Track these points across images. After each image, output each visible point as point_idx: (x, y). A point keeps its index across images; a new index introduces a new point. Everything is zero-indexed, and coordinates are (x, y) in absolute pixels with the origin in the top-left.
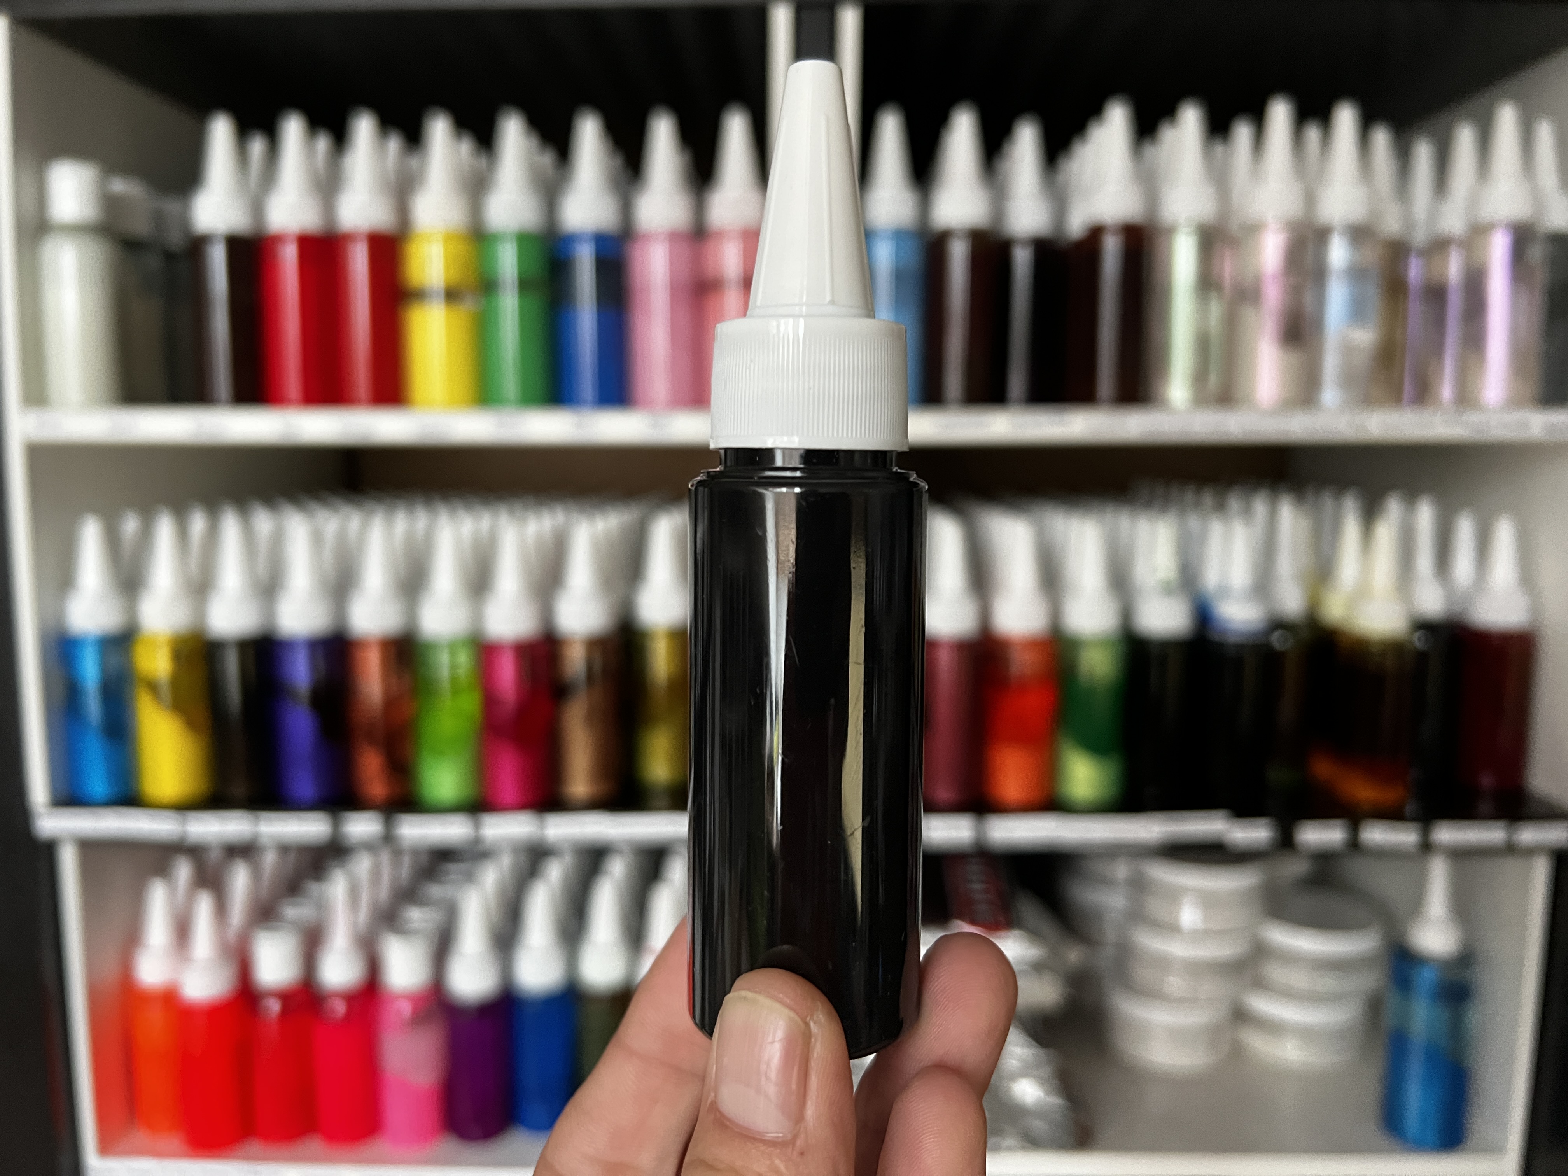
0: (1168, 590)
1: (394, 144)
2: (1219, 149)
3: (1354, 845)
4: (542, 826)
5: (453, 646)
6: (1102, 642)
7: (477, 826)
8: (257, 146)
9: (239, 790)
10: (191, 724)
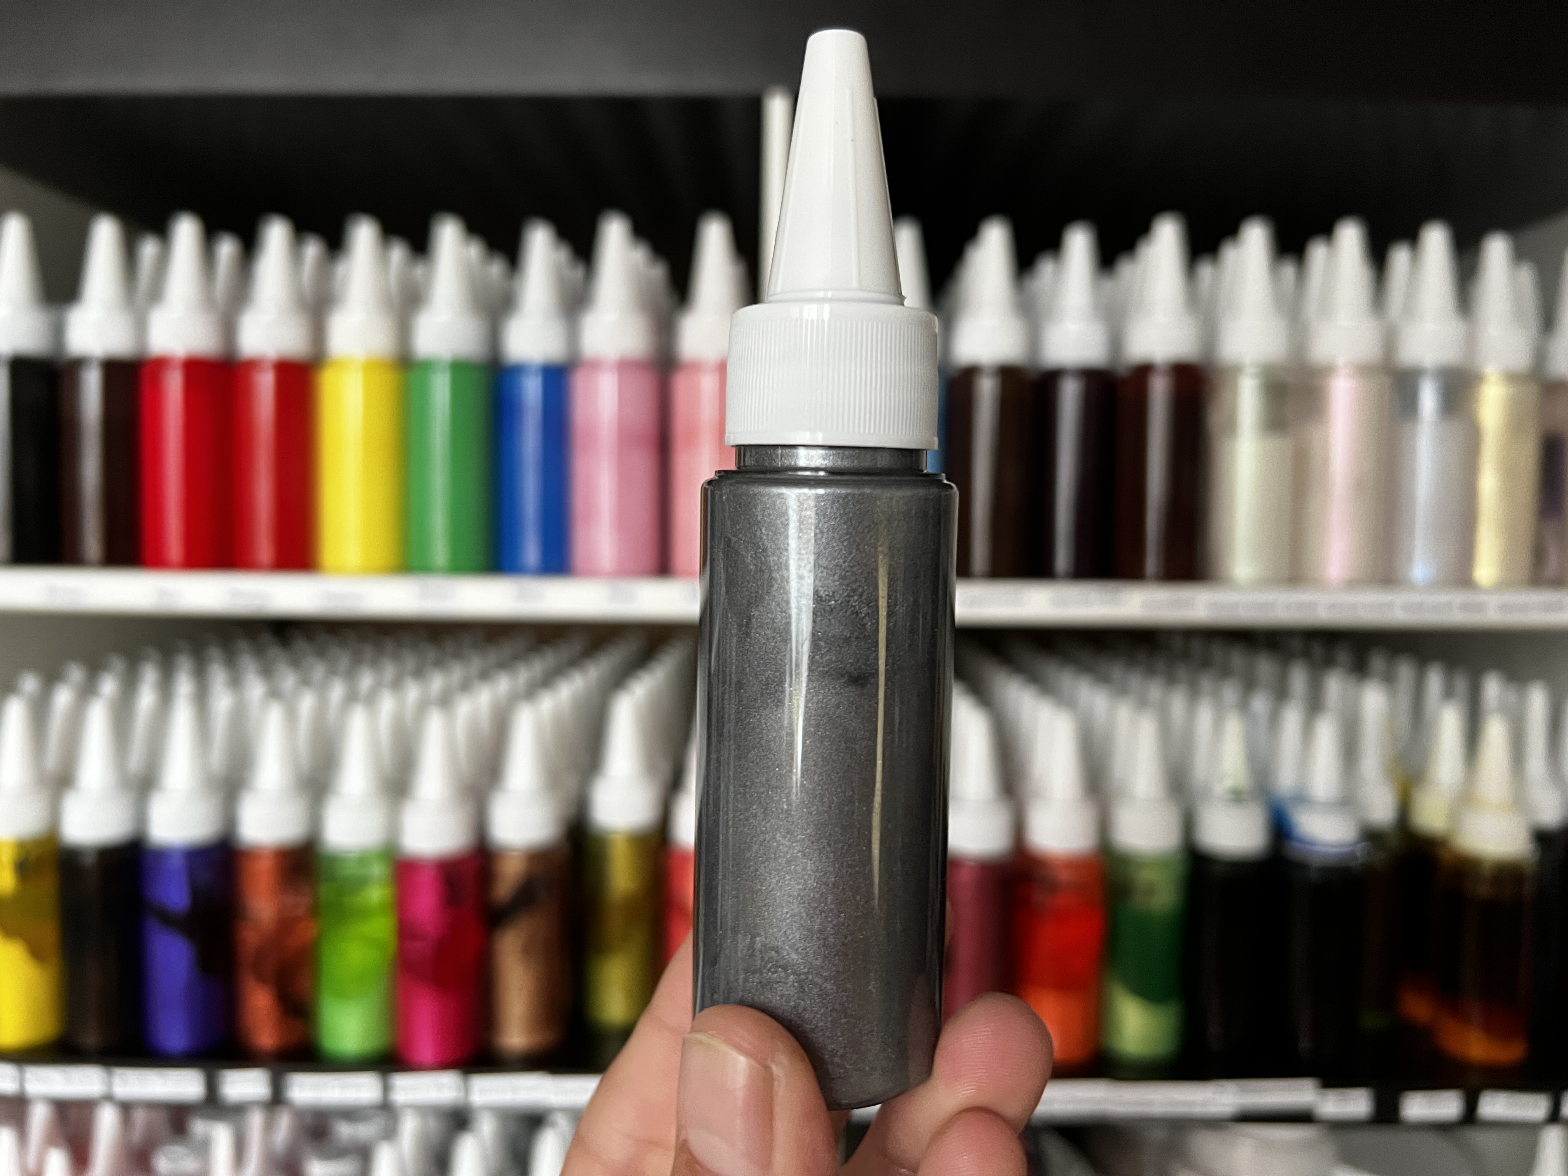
0: (1237, 797)
1: (313, 249)
2: (1288, 270)
3: (1470, 1117)
4: (467, 1090)
5: (363, 859)
6: (1159, 862)
7: (386, 1089)
8: (149, 249)
9: (91, 1039)
10: (36, 953)
